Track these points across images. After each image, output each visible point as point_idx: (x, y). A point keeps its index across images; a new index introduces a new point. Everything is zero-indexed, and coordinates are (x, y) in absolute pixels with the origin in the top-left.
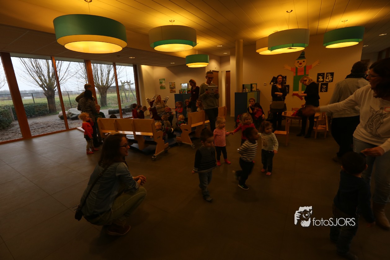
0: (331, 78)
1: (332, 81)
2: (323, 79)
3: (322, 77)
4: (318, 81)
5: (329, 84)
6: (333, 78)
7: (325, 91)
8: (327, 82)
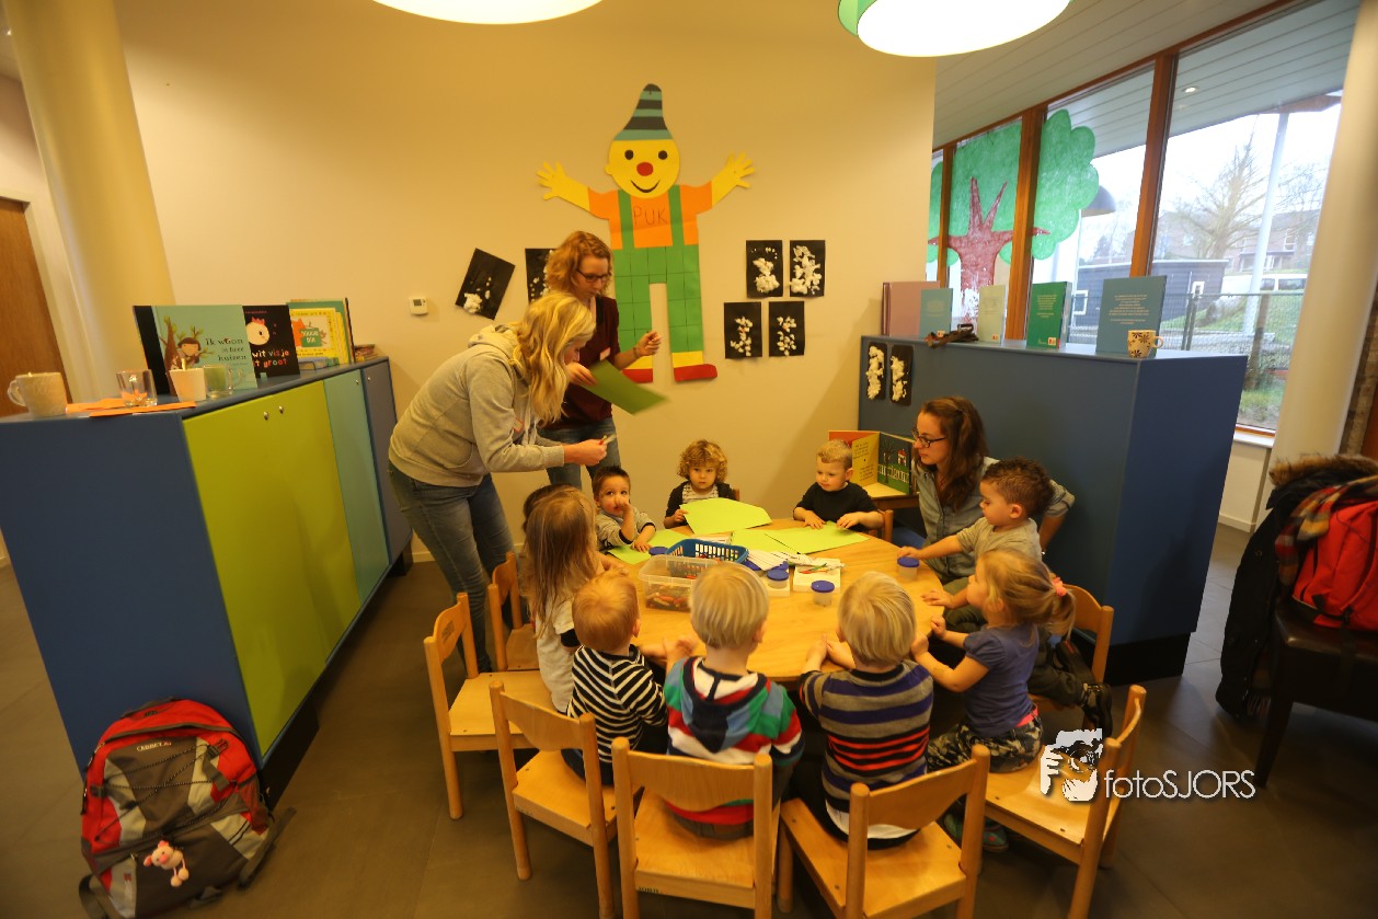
0: (816, 271)
1: (820, 293)
2: (780, 279)
3: (770, 265)
4: (752, 288)
5: (811, 308)
6: (821, 271)
7: (793, 353)
8: (799, 294)
